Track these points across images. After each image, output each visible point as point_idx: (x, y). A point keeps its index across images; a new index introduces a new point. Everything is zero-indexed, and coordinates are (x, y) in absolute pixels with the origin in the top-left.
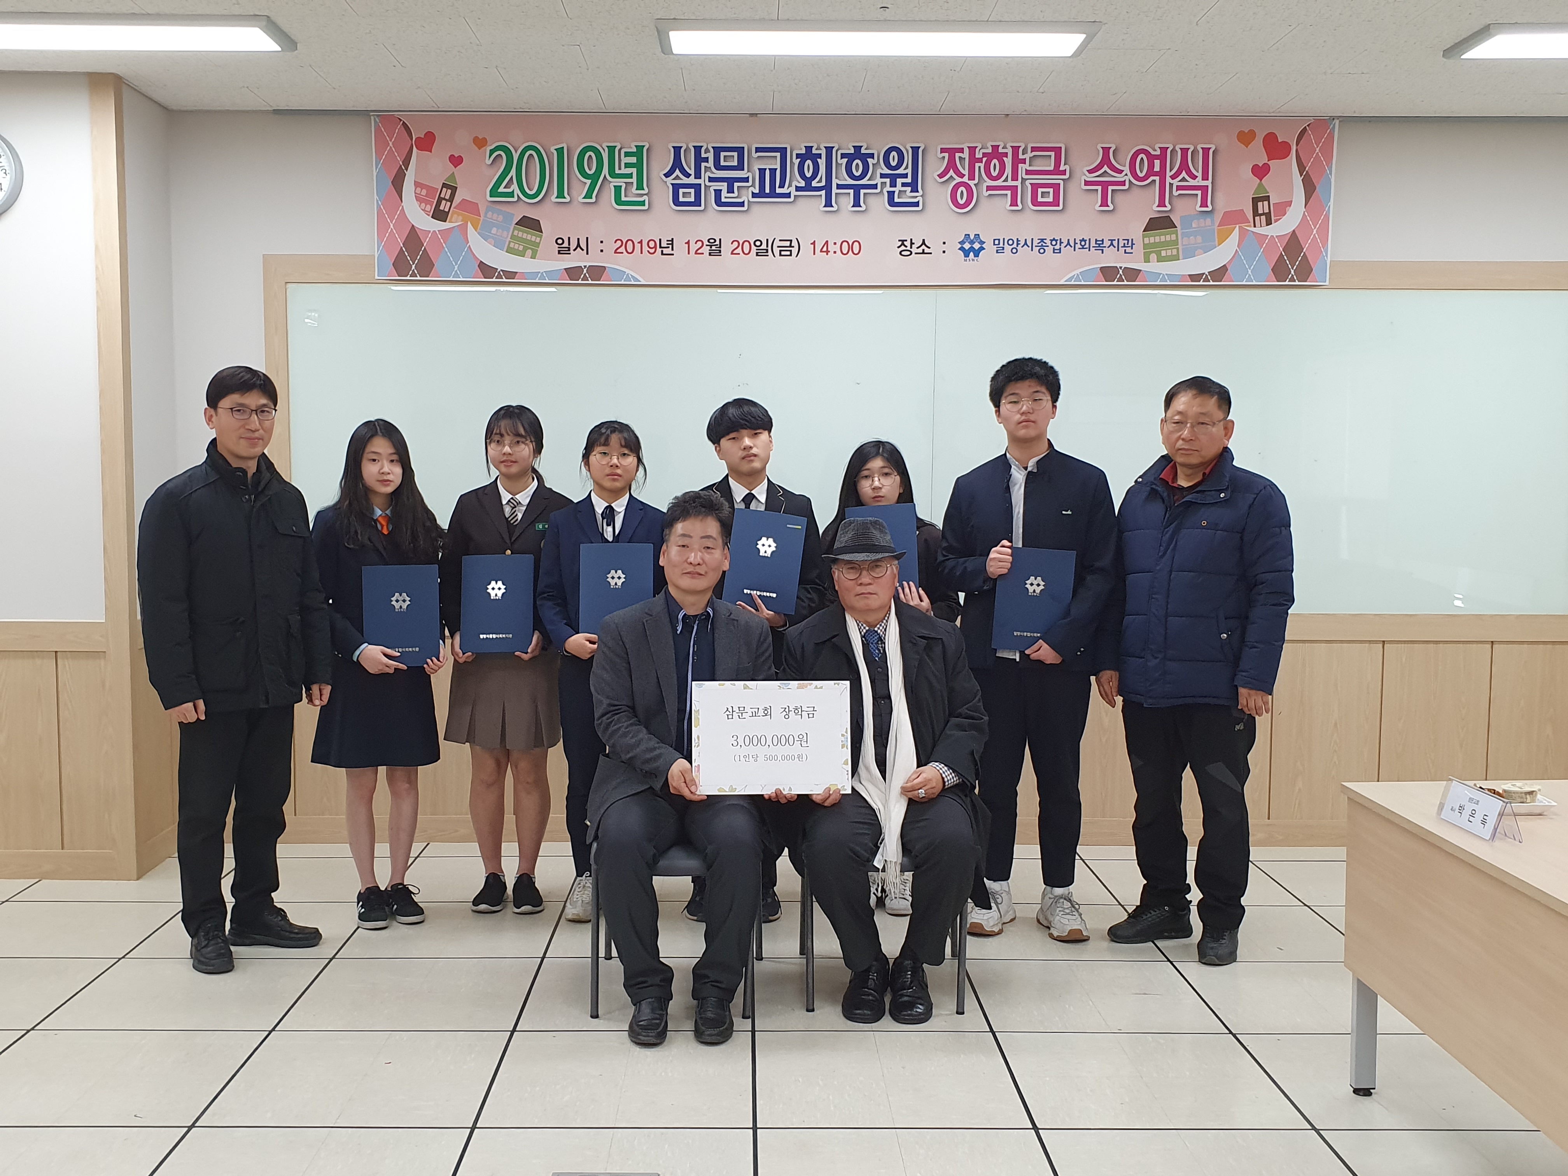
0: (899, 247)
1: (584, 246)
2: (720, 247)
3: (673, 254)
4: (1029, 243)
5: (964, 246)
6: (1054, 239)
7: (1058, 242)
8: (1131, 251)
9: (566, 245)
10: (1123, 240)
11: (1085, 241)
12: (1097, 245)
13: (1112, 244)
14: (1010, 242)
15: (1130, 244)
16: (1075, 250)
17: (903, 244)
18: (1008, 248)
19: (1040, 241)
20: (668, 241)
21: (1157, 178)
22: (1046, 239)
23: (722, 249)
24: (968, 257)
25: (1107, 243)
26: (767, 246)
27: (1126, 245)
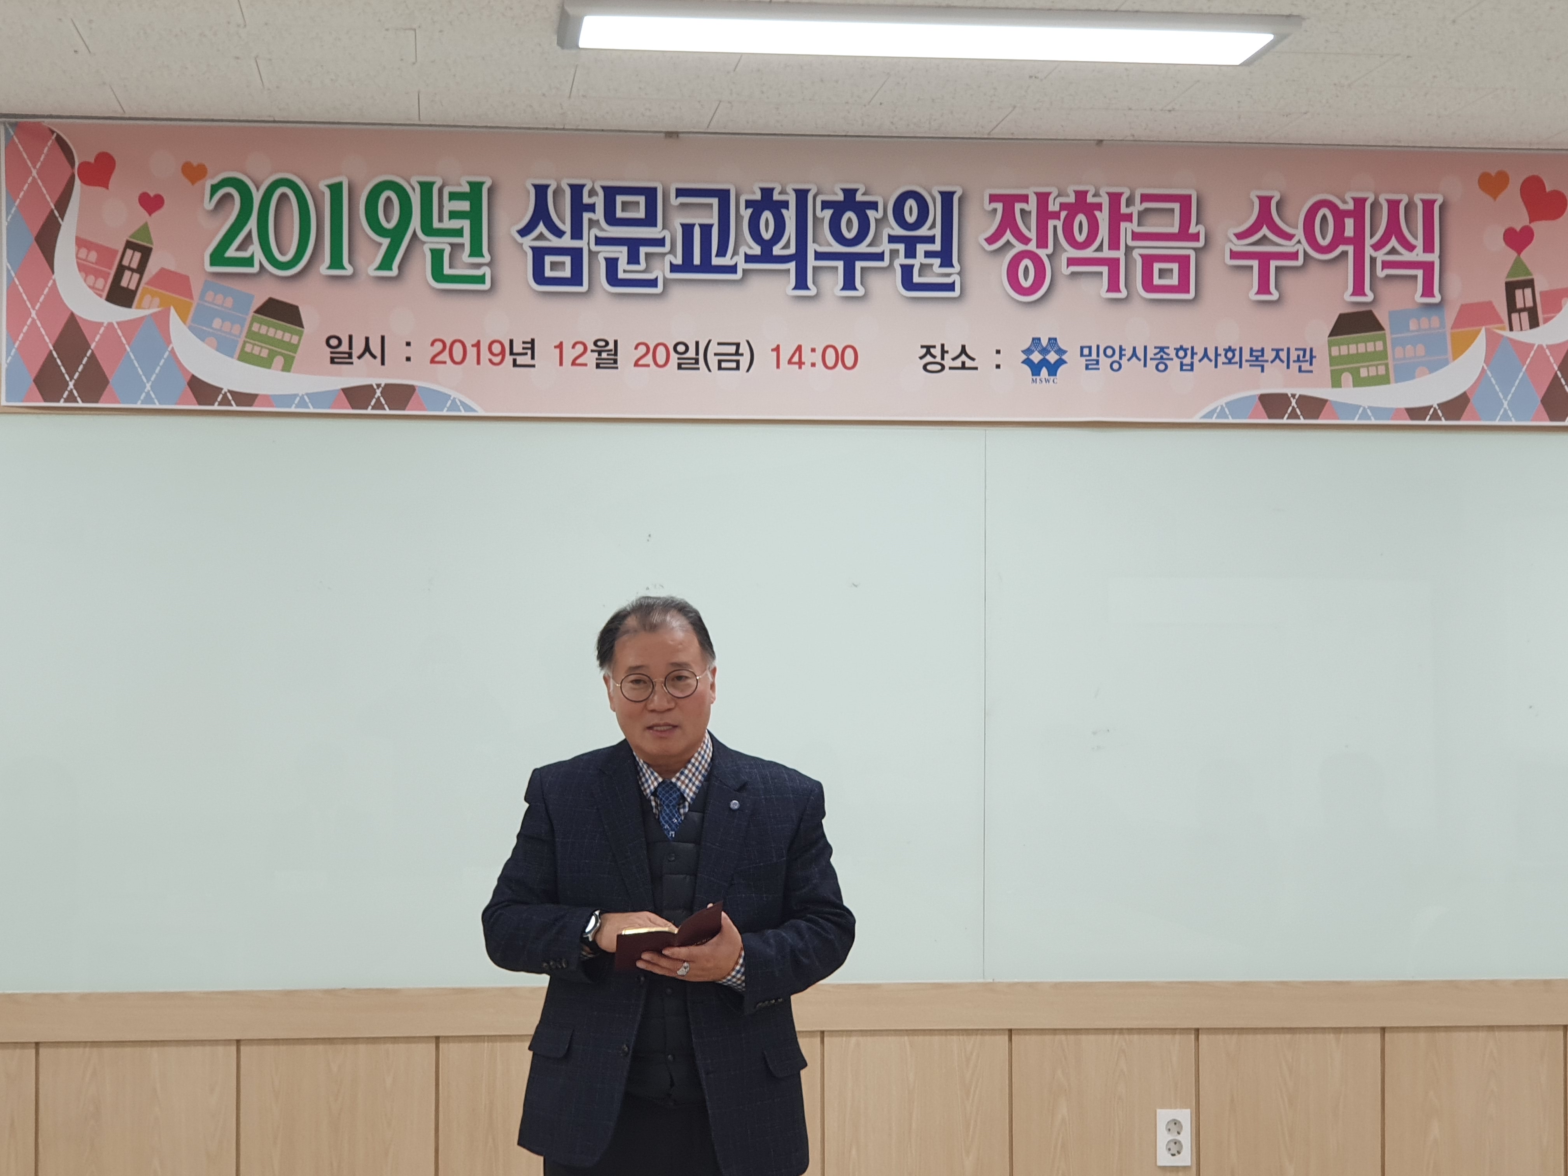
0: (921, 358)
1: (375, 348)
2: (616, 354)
3: (534, 366)
4: (1140, 353)
5: (1032, 357)
6: (1181, 348)
7: (1189, 352)
8: (1310, 368)
9: (344, 347)
10: (1296, 349)
11: (1233, 351)
12: (1254, 359)
13: (1277, 356)
14: (1109, 352)
15: (1308, 357)
16: (1216, 366)
17: (928, 352)
18: (1104, 362)
19: (1158, 350)
20: (524, 343)
21: (1350, 249)
22: (1168, 348)
23: (619, 357)
24: (1039, 375)
25: (1269, 355)
26: (697, 353)
27: (1301, 358)
